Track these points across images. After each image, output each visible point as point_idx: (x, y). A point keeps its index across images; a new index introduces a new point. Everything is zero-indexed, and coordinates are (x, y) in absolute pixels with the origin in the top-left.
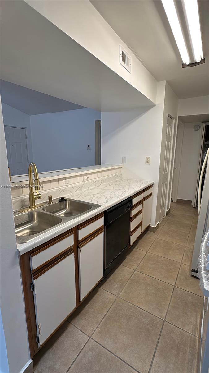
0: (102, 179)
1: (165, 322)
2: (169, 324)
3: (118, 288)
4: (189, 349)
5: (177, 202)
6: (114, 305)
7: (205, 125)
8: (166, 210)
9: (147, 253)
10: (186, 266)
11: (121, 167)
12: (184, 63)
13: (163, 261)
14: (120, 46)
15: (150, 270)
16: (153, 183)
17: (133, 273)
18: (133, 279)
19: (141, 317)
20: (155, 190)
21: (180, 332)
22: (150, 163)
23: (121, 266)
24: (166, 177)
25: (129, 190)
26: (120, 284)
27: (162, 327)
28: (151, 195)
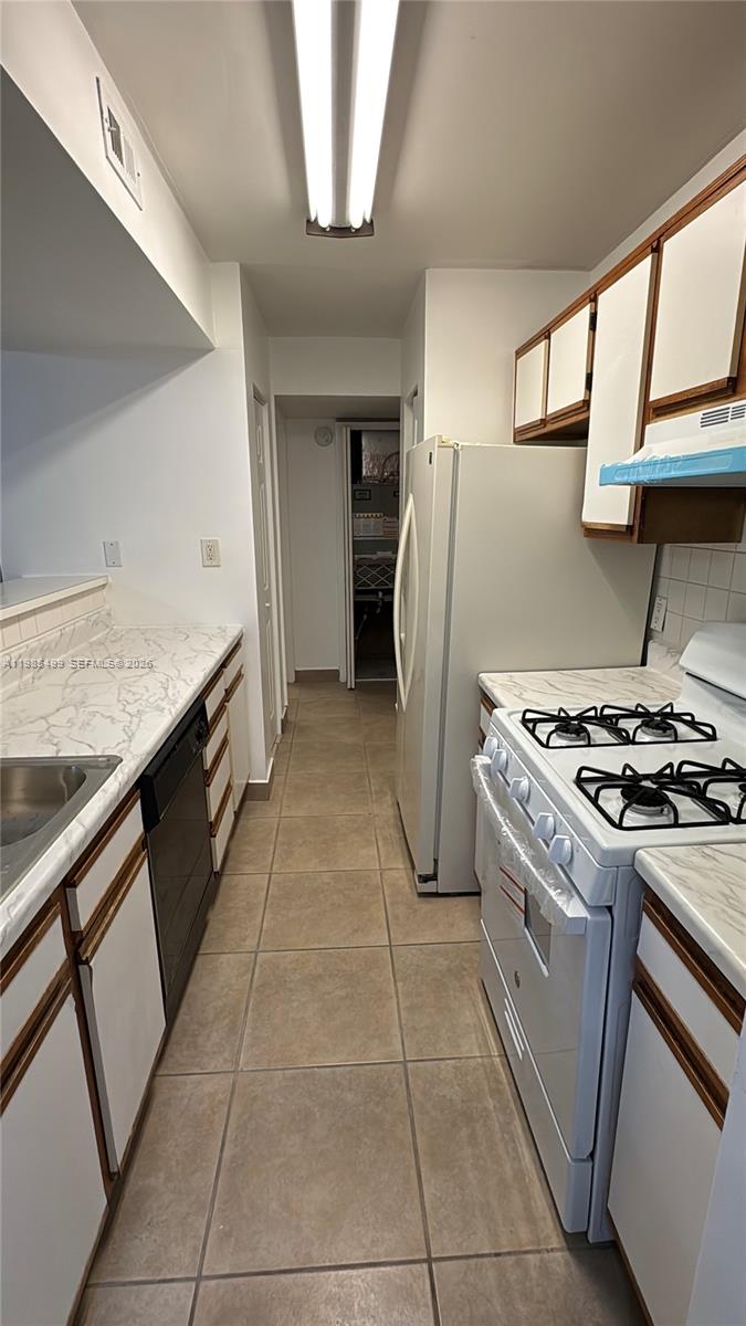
0: (43, 641)
1: (409, 1065)
2: (419, 1064)
3: (224, 1042)
4: (490, 1100)
5: (296, 682)
6: (236, 1109)
7: (349, 429)
8: (280, 716)
9: (270, 877)
10: (395, 874)
11: (104, 585)
12: (313, 219)
13: (328, 884)
14: (98, 80)
15: (304, 928)
16: (241, 631)
17: (255, 964)
18: (261, 986)
19: (339, 1092)
20: (251, 657)
21: (454, 1067)
22: (219, 560)
23: (199, 960)
24: (267, 605)
25: (179, 671)
26: (227, 1021)
27: (407, 1084)
28: (239, 677)
